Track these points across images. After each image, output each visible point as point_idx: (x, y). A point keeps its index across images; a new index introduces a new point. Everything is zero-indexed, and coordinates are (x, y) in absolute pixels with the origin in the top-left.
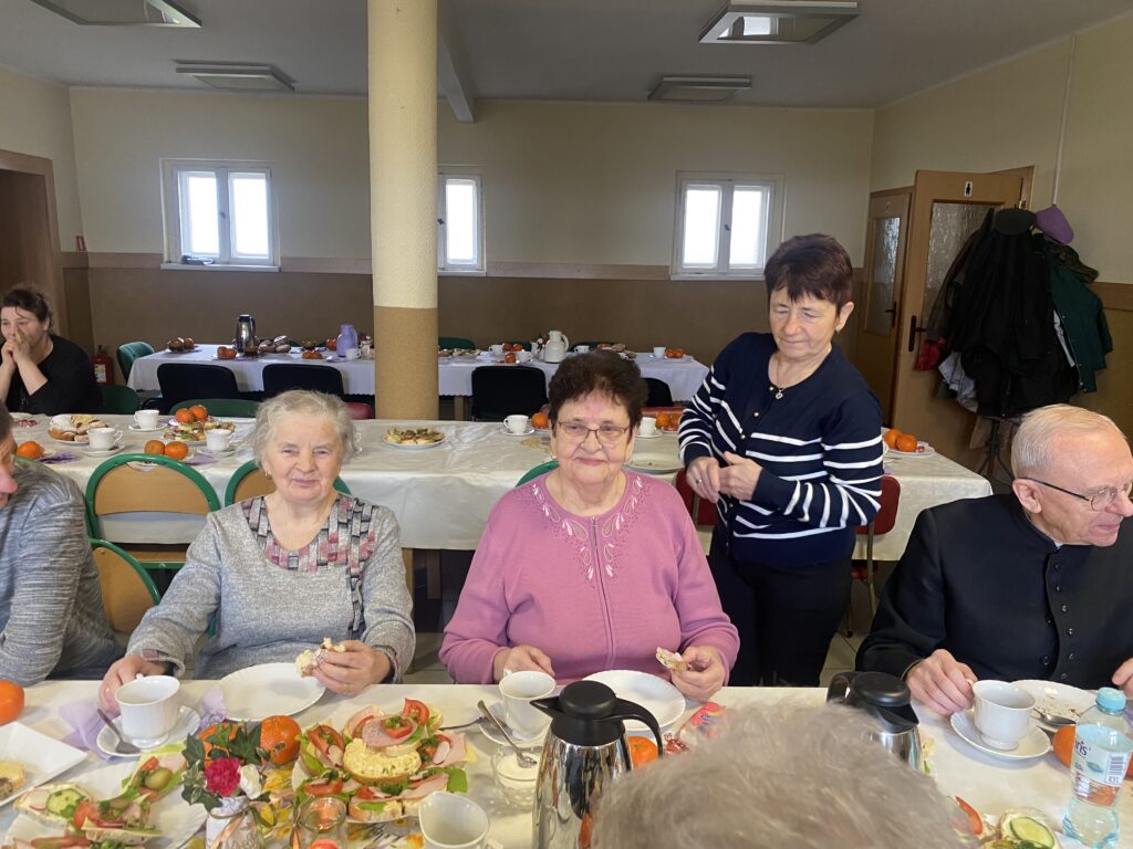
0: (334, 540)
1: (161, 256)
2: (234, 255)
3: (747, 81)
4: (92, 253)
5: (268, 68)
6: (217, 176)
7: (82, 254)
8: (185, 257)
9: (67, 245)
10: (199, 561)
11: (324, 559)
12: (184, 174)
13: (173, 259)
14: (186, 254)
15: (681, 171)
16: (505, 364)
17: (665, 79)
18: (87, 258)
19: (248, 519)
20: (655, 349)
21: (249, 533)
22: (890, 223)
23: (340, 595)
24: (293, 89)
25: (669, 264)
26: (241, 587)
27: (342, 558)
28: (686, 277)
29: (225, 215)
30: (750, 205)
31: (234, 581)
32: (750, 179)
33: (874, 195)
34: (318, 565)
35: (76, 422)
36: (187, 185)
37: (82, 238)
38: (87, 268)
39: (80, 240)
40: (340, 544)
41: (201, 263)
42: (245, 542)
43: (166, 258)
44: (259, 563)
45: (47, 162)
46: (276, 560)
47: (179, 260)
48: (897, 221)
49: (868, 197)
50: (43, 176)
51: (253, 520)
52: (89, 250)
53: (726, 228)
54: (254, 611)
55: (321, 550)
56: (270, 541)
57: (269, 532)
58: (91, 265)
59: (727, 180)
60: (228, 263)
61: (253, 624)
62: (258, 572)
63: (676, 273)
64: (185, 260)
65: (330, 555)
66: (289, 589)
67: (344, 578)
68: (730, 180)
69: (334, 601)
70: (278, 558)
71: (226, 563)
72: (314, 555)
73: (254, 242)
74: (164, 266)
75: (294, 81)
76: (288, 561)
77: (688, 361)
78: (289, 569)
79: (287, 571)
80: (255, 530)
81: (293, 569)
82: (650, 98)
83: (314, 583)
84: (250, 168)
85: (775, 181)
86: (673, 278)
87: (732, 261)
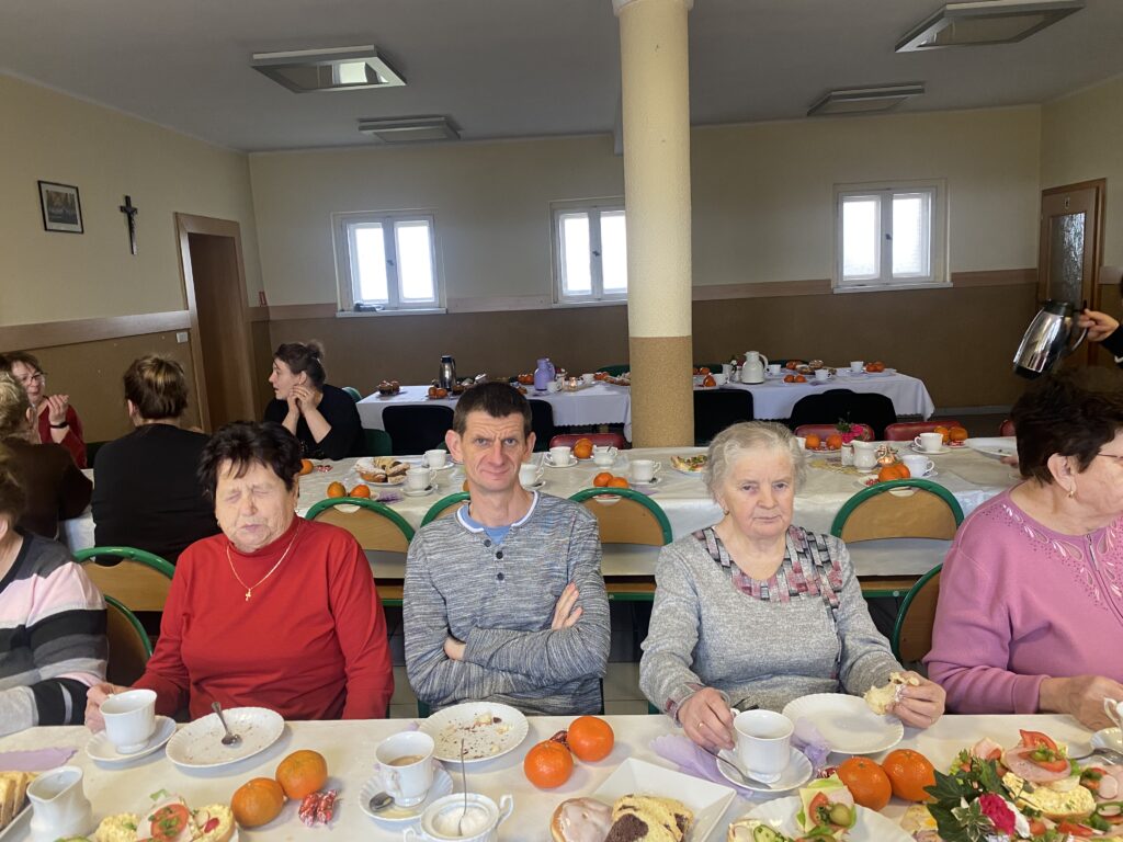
0: (798, 570)
1: (336, 304)
2: (402, 301)
3: (919, 87)
4: (273, 307)
5: (443, 119)
6: (384, 227)
7: (264, 308)
8: (358, 305)
9: (253, 302)
10: (676, 594)
11: (794, 589)
12: (352, 226)
13: (345, 309)
14: (359, 302)
15: (839, 184)
16: (705, 388)
17: (833, 93)
18: (268, 313)
19: (708, 549)
20: (853, 363)
21: (714, 564)
22: (1072, 219)
23: (824, 626)
24: (459, 137)
25: (831, 277)
26: (725, 620)
27: (813, 588)
28: (848, 289)
29: (392, 263)
30: (910, 212)
31: (717, 614)
32: (908, 187)
33: (1045, 193)
34: (790, 595)
35: (381, 465)
36: (355, 235)
37: (263, 293)
38: (268, 321)
39: (262, 294)
40: (805, 574)
41: (373, 309)
42: (713, 573)
43: (339, 308)
44: (734, 594)
45: (236, 224)
46: (748, 590)
47: (352, 308)
48: (1080, 218)
49: (1038, 196)
50: (233, 238)
51: (713, 549)
52: (269, 304)
53: (886, 237)
54: (745, 644)
55: (789, 580)
56: (735, 572)
57: (731, 562)
58: (272, 317)
59: (884, 189)
60: (396, 308)
61: (746, 657)
62: (735, 603)
63: (838, 287)
64: (358, 308)
65: (799, 585)
66: (770, 620)
67: (824, 609)
68: (888, 189)
69: (820, 632)
70: (750, 589)
71: (704, 597)
72: (784, 586)
73: (420, 287)
74: (339, 315)
75: (460, 129)
76: (761, 592)
77: (891, 375)
78: (762, 599)
79: (762, 602)
80: (718, 560)
81: (764, 599)
82: (809, 114)
83: (793, 614)
84: (412, 217)
85: (936, 187)
86: (836, 291)
87: (894, 271)
